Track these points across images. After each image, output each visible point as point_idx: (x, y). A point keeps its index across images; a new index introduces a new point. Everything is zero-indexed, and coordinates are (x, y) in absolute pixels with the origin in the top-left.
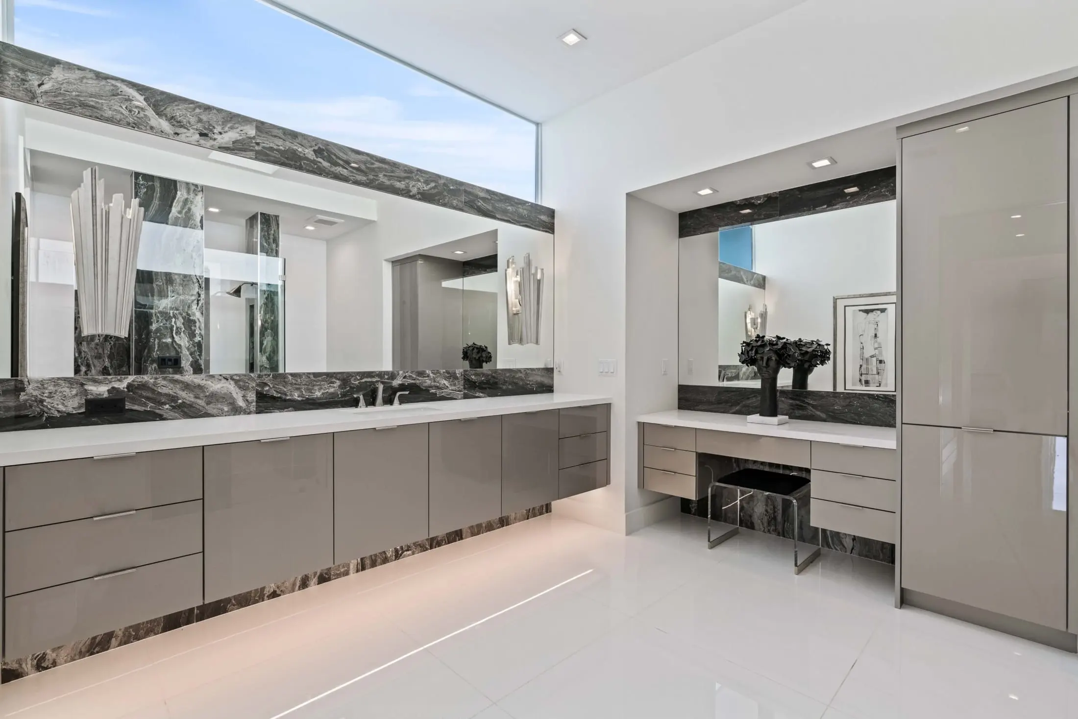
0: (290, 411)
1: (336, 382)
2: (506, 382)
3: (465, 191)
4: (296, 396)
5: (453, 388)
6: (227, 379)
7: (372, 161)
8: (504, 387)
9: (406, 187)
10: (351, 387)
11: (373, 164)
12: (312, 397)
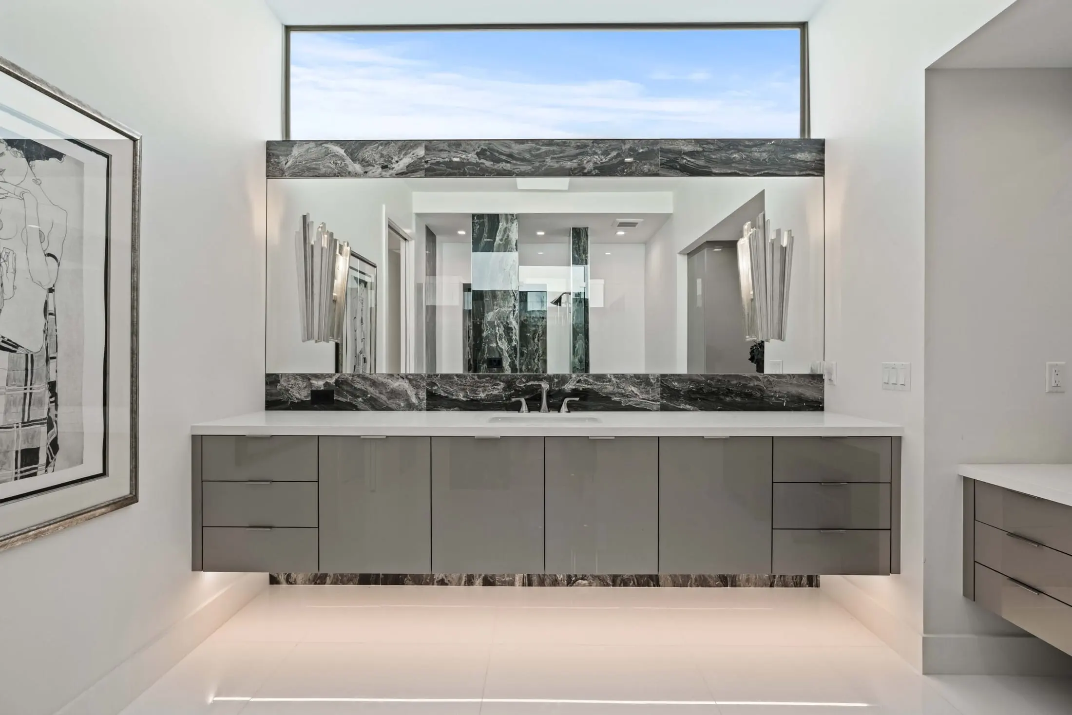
0: (456, 411)
1: (500, 385)
2: (732, 393)
3: (662, 150)
4: (461, 396)
5: (645, 396)
6: (403, 378)
7: (538, 147)
8: (728, 399)
9: (579, 165)
10: (515, 390)
11: (539, 149)
12: (476, 398)
